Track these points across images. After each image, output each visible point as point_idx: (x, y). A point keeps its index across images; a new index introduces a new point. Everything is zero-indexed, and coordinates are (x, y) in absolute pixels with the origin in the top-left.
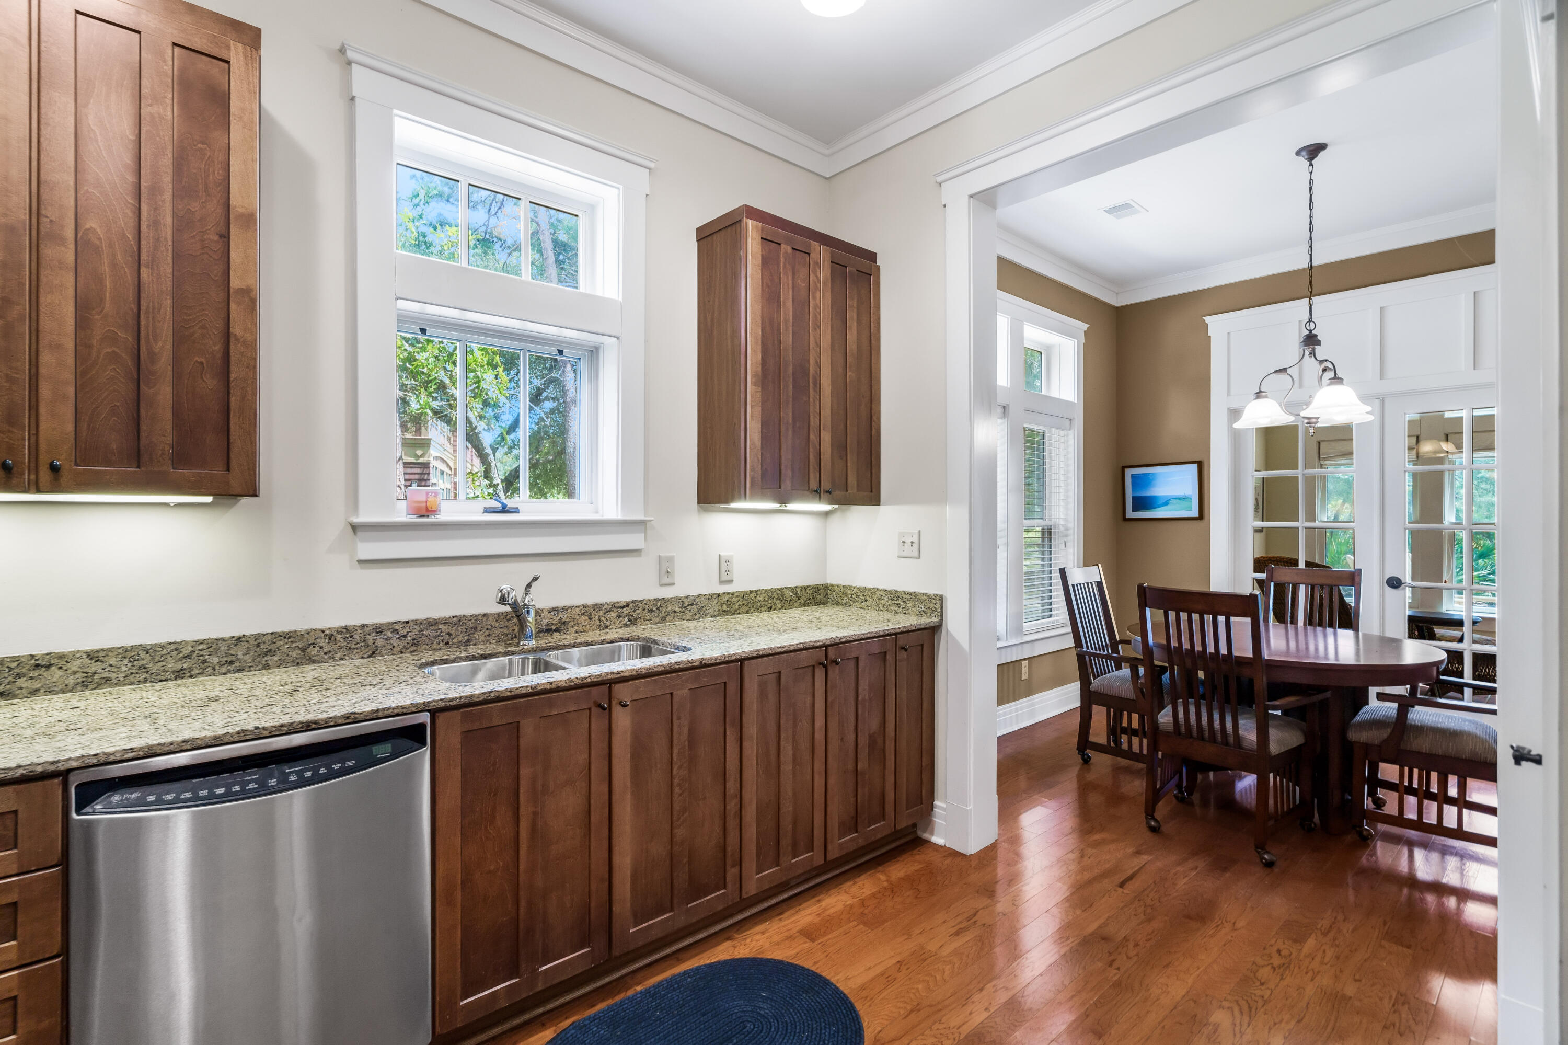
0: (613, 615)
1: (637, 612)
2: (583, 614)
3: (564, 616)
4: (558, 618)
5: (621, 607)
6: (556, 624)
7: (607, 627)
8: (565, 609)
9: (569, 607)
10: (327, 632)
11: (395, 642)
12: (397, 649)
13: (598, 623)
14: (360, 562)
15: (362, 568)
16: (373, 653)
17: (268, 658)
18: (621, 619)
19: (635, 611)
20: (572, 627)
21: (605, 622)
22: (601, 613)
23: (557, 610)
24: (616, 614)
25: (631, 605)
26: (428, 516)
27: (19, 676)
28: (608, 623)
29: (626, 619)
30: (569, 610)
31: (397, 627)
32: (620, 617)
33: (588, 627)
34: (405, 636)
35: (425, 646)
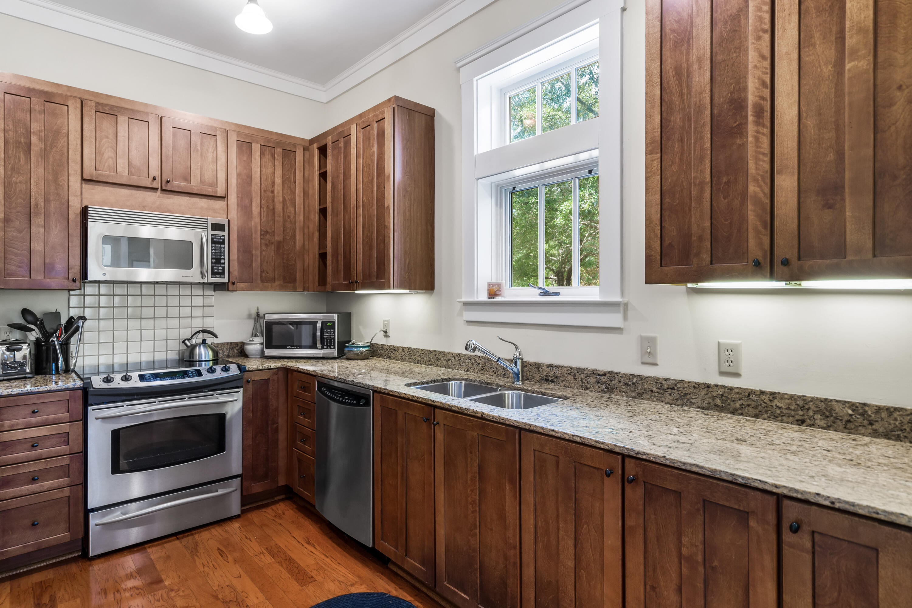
0: (592, 380)
1: (613, 382)
2: (570, 374)
3: (557, 372)
4: (553, 373)
5: (599, 375)
6: (551, 377)
7: (587, 389)
8: (558, 367)
9: (560, 366)
10: (454, 355)
11: (475, 366)
12: (476, 370)
13: (581, 383)
14: (467, 321)
15: (468, 325)
16: (468, 370)
17: (438, 362)
18: (599, 385)
19: (611, 381)
20: (562, 382)
21: (586, 384)
22: (583, 376)
23: (552, 367)
24: (595, 380)
25: (608, 375)
26: (493, 298)
27: (392, 352)
28: (588, 386)
29: (604, 386)
30: (560, 368)
31: (476, 358)
32: (598, 383)
33: (573, 384)
34: (479, 364)
35: (486, 372)
